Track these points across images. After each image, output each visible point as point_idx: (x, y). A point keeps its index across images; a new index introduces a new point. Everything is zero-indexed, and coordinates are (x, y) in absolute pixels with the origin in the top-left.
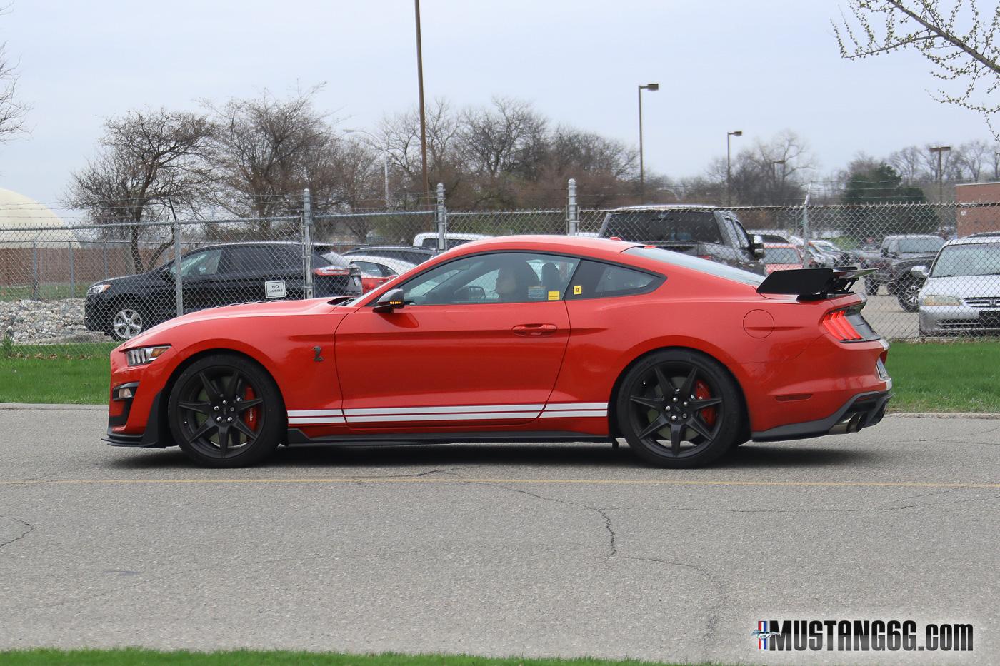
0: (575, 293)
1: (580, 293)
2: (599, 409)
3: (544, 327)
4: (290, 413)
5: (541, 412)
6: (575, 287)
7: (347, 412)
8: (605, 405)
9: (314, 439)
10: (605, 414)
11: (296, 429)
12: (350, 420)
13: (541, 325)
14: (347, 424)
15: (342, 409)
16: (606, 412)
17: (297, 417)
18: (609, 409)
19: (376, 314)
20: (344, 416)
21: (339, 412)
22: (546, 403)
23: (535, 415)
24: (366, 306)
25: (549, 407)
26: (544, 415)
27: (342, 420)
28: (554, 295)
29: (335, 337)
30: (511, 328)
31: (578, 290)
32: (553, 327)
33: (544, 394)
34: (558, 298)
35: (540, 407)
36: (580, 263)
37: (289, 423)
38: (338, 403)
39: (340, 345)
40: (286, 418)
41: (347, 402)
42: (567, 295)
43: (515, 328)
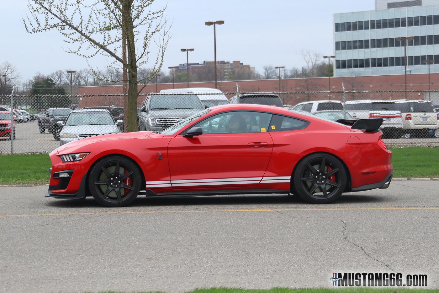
0: (272, 129)
1: (274, 129)
2: (287, 179)
3: (262, 143)
4: (147, 183)
5: (261, 181)
6: (272, 126)
7: (173, 182)
8: (289, 177)
9: (158, 194)
10: (289, 181)
11: (150, 190)
12: (174, 185)
13: (260, 143)
14: (172, 187)
15: (171, 181)
16: (290, 180)
17: (150, 184)
18: (291, 179)
19: (184, 138)
20: (171, 184)
21: (169, 182)
22: (263, 177)
23: (258, 182)
24: (179, 134)
25: (264, 178)
26: (262, 182)
27: (170, 185)
28: (264, 130)
29: (168, 148)
30: (247, 144)
31: (273, 127)
32: (266, 144)
33: (262, 173)
34: (265, 131)
35: (260, 178)
36: (272, 116)
37: (147, 187)
38: (169, 178)
39: (170, 152)
40: (145, 185)
41: (172, 177)
42: (269, 130)
43: (249, 144)
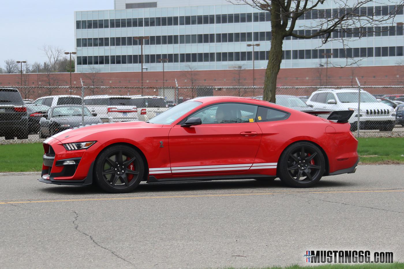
0: (259, 119)
1: (261, 119)
2: (273, 165)
3: (252, 133)
4: (150, 169)
5: (251, 167)
6: (259, 117)
7: (172, 168)
8: (276, 164)
9: (159, 180)
10: (276, 167)
11: (152, 176)
12: (173, 172)
13: (251, 132)
14: (172, 173)
15: (171, 167)
16: (276, 166)
17: (153, 171)
18: (278, 166)
19: (182, 128)
20: (171, 170)
21: (169, 169)
22: (253, 163)
23: (248, 168)
24: (177, 124)
25: (254, 165)
26: (252, 168)
27: (170, 172)
28: (252, 120)
29: (168, 137)
30: (239, 133)
31: (260, 118)
32: (256, 133)
33: (252, 160)
34: (253, 122)
35: (250, 165)
36: (258, 107)
37: (150, 173)
38: (169, 165)
39: (170, 140)
40: (148, 171)
41: (172, 164)
42: (256, 120)
43: (241, 133)
